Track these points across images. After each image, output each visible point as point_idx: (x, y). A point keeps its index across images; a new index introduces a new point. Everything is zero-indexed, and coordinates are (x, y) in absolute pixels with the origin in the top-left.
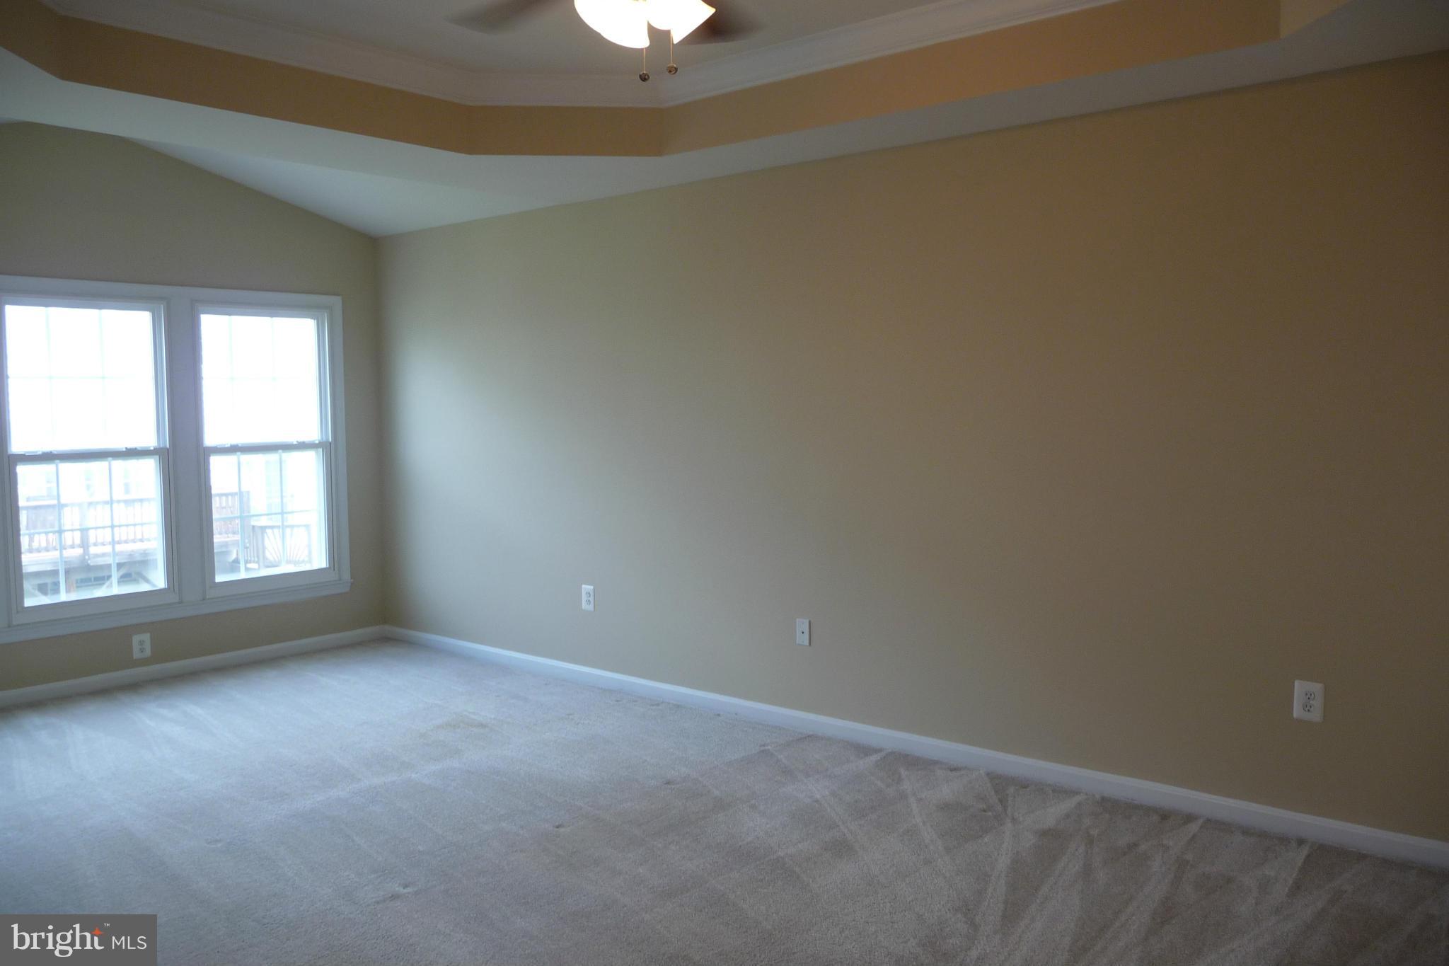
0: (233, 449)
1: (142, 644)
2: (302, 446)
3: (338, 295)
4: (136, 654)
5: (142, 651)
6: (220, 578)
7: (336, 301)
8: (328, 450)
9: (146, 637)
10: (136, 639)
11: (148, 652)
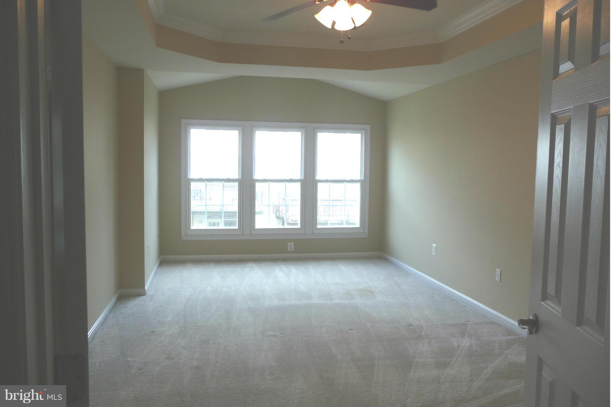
0: (327, 181)
1: (291, 246)
2: (352, 181)
3: (369, 124)
4: (289, 249)
5: (291, 248)
6: (318, 227)
7: (368, 127)
8: (363, 183)
9: (293, 244)
10: (289, 244)
11: (293, 249)
